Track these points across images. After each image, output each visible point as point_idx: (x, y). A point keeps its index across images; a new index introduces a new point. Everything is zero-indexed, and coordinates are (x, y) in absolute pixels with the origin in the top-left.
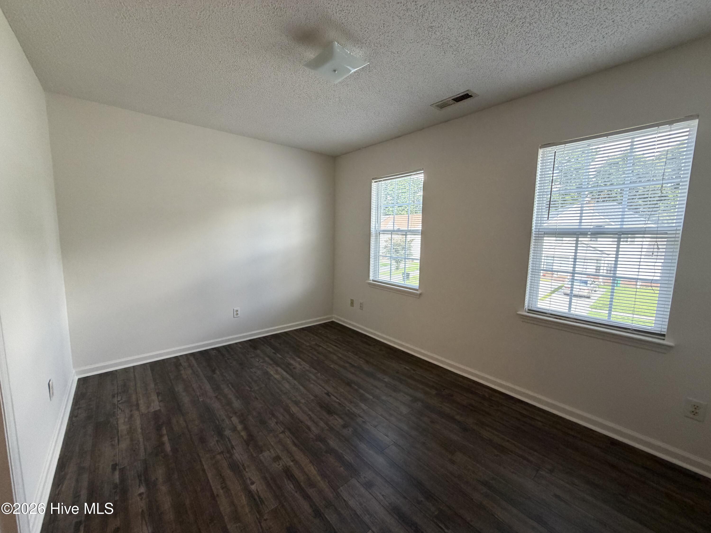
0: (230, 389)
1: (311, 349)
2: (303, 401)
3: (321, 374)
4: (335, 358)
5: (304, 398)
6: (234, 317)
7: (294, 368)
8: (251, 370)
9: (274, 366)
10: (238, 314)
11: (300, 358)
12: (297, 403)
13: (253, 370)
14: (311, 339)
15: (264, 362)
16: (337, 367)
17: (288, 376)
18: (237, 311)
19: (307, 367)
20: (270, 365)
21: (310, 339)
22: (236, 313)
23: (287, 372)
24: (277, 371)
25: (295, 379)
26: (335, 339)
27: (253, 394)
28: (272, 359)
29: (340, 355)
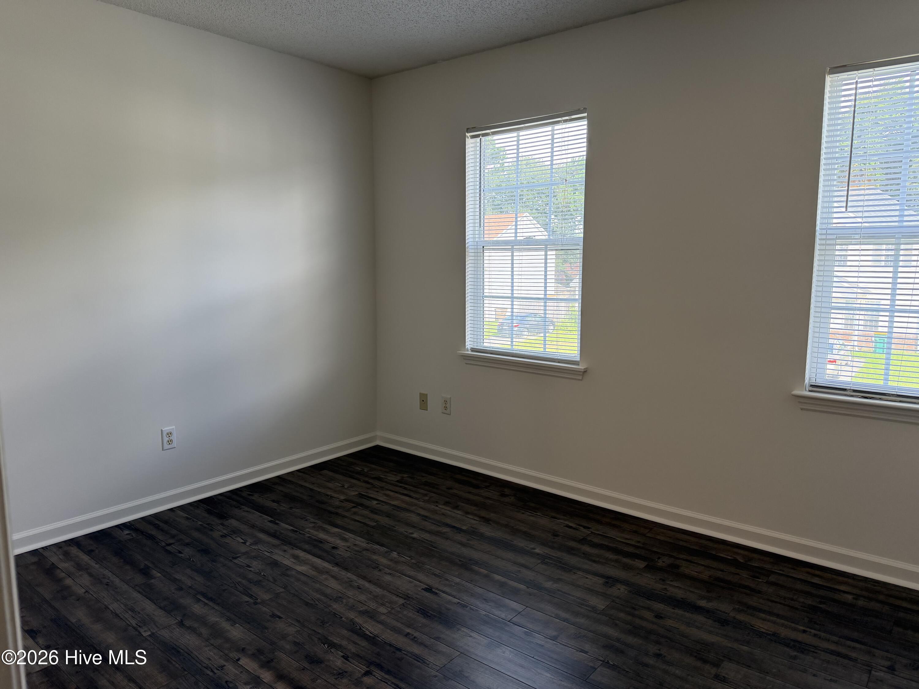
0: (206, 604)
1: (354, 507)
2: (382, 610)
3: (398, 553)
4: (414, 518)
5: (383, 605)
6: (163, 450)
7: (334, 548)
8: (236, 561)
9: (286, 548)
11: (336, 526)
12: (371, 615)
13: (242, 561)
14: (346, 487)
15: (258, 541)
16: (427, 536)
17: (326, 565)
18: (170, 434)
19: (361, 542)
20: (274, 546)
21: (343, 486)
22: (167, 439)
23: (319, 557)
24: (296, 557)
25: (346, 569)
26: (398, 481)
27: (264, 609)
28: (274, 535)
29: (423, 512)
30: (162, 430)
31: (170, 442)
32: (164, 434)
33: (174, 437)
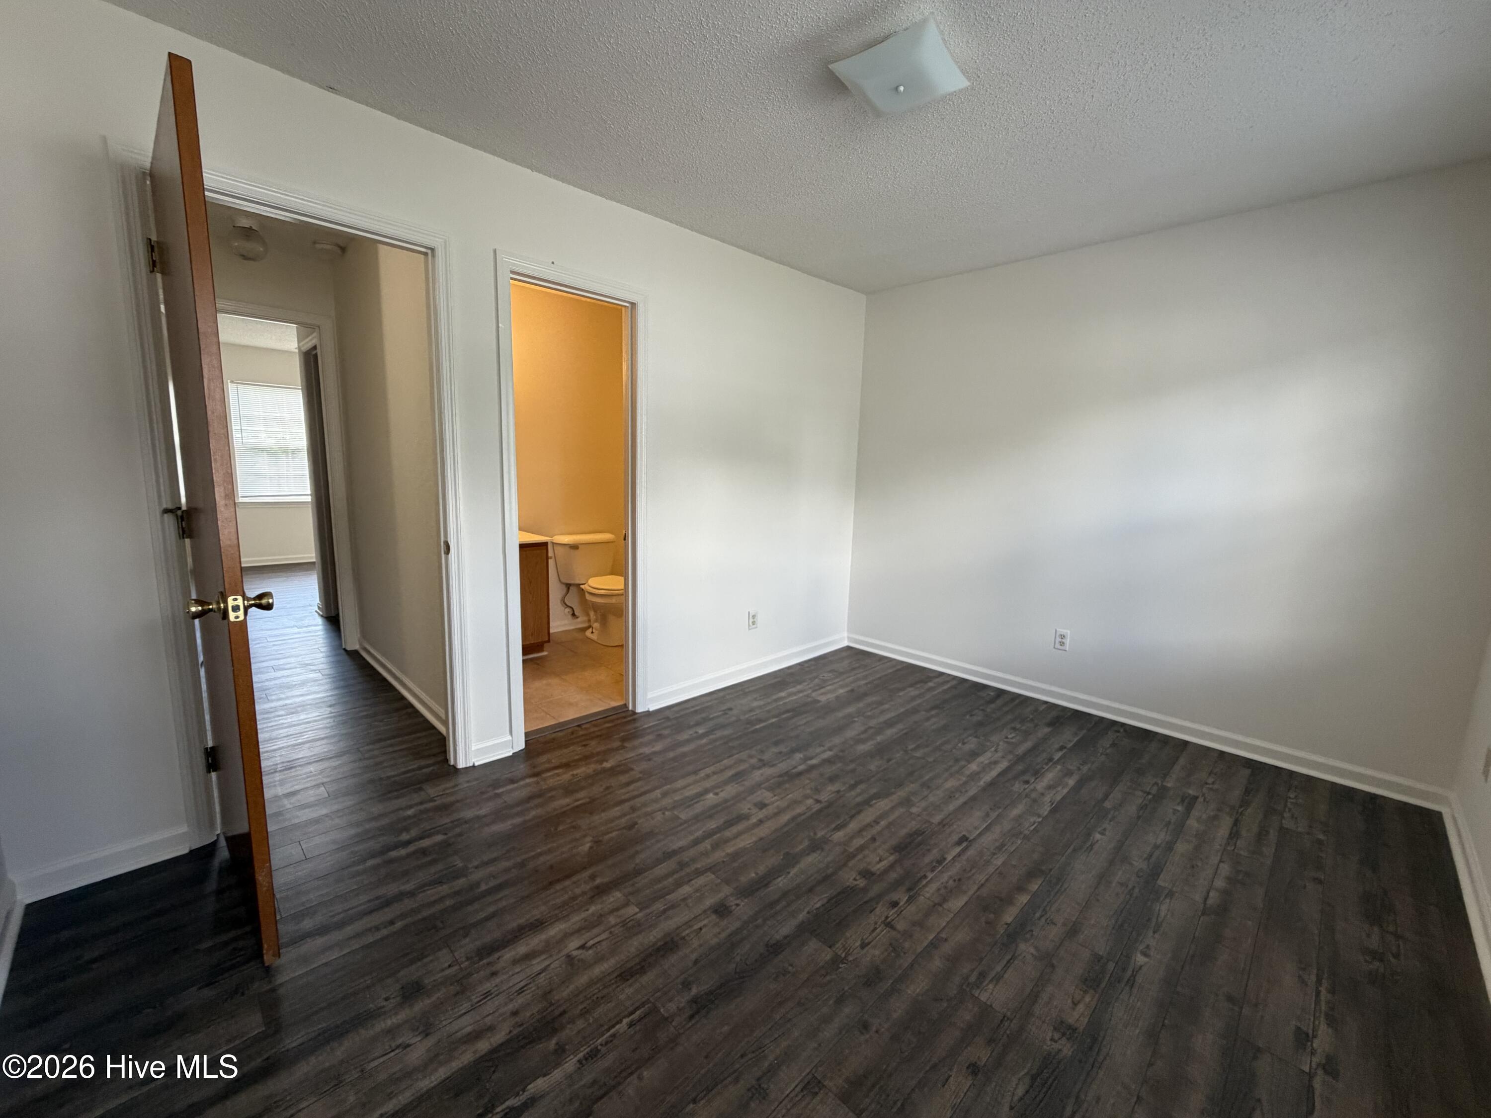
6: (1054, 648)
10: (1063, 643)
18: (1063, 637)
22: (1060, 640)
30: (1056, 630)
31: (1062, 644)
32: (1058, 634)
33: (1067, 641)
